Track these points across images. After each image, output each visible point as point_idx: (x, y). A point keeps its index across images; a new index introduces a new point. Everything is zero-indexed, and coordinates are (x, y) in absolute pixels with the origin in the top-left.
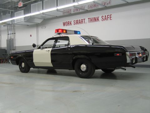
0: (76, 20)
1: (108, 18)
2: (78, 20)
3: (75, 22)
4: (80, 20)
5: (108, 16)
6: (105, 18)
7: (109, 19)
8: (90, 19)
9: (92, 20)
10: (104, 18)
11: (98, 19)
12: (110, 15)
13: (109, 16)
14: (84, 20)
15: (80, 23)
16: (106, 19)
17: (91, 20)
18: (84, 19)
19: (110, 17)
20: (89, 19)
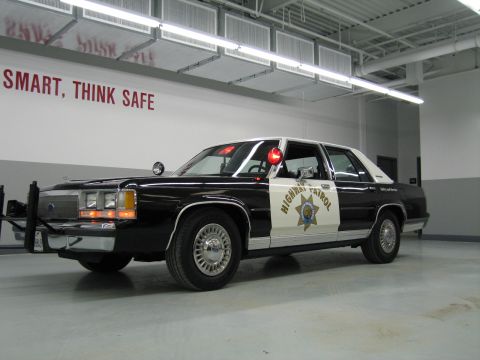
0: (19, 74)
1: (142, 100)
2: (26, 75)
3: (13, 78)
4: (36, 77)
5: (142, 94)
6: (135, 101)
7: (145, 104)
8: (80, 87)
9: (88, 92)
10: (130, 97)
11: (110, 95)
12: (150, 96)
13: (145, 98)
14: (53, 82)
15: (35, 86)
16: (137, 102)
17: (84, 91)
18: (57, 80)
19: (150, 102)
20: (77, 83)
